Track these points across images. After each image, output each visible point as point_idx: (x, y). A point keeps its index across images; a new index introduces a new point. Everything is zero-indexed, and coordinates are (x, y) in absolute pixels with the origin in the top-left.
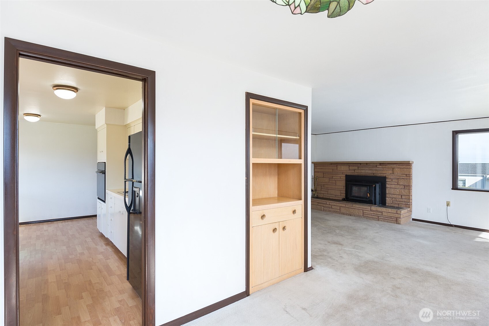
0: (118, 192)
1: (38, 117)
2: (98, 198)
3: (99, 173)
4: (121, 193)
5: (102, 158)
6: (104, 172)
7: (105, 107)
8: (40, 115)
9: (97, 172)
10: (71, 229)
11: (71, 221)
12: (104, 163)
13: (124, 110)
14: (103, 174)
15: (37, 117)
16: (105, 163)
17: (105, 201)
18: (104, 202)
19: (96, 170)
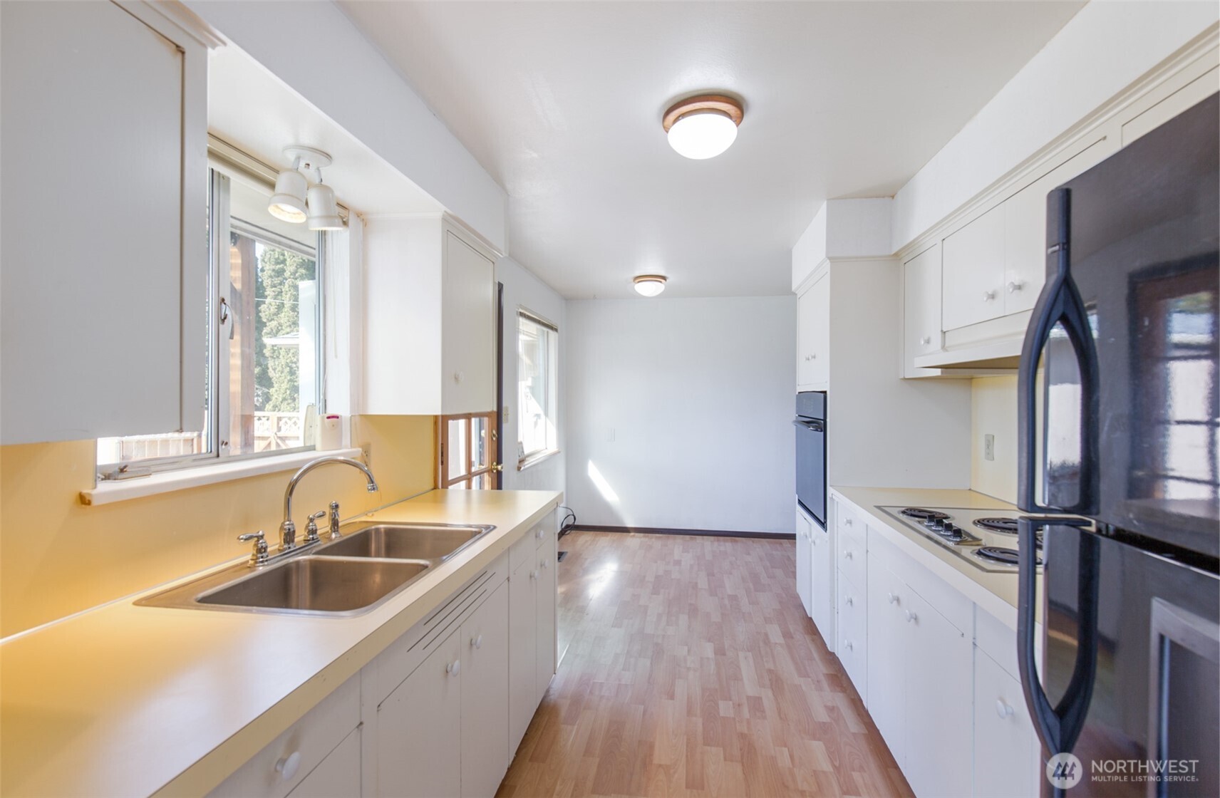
0: (879, 507)
1: (661, 282)
2: (800, 502)
3: (804, 428)
4: (895, 512)
5: (813, 376)
6: (820, 425)
7: (828, 200)
8: (664, 278)
9: (797, 422)
10: (731, 574)
11: (731, 542)
12: (822, 395)
13: (893, 197)
14: (817, 430)
15: (659, 283)
16: (825, 392)
17: (826, 522)
18: (823, 524)
19: (794, 416)
